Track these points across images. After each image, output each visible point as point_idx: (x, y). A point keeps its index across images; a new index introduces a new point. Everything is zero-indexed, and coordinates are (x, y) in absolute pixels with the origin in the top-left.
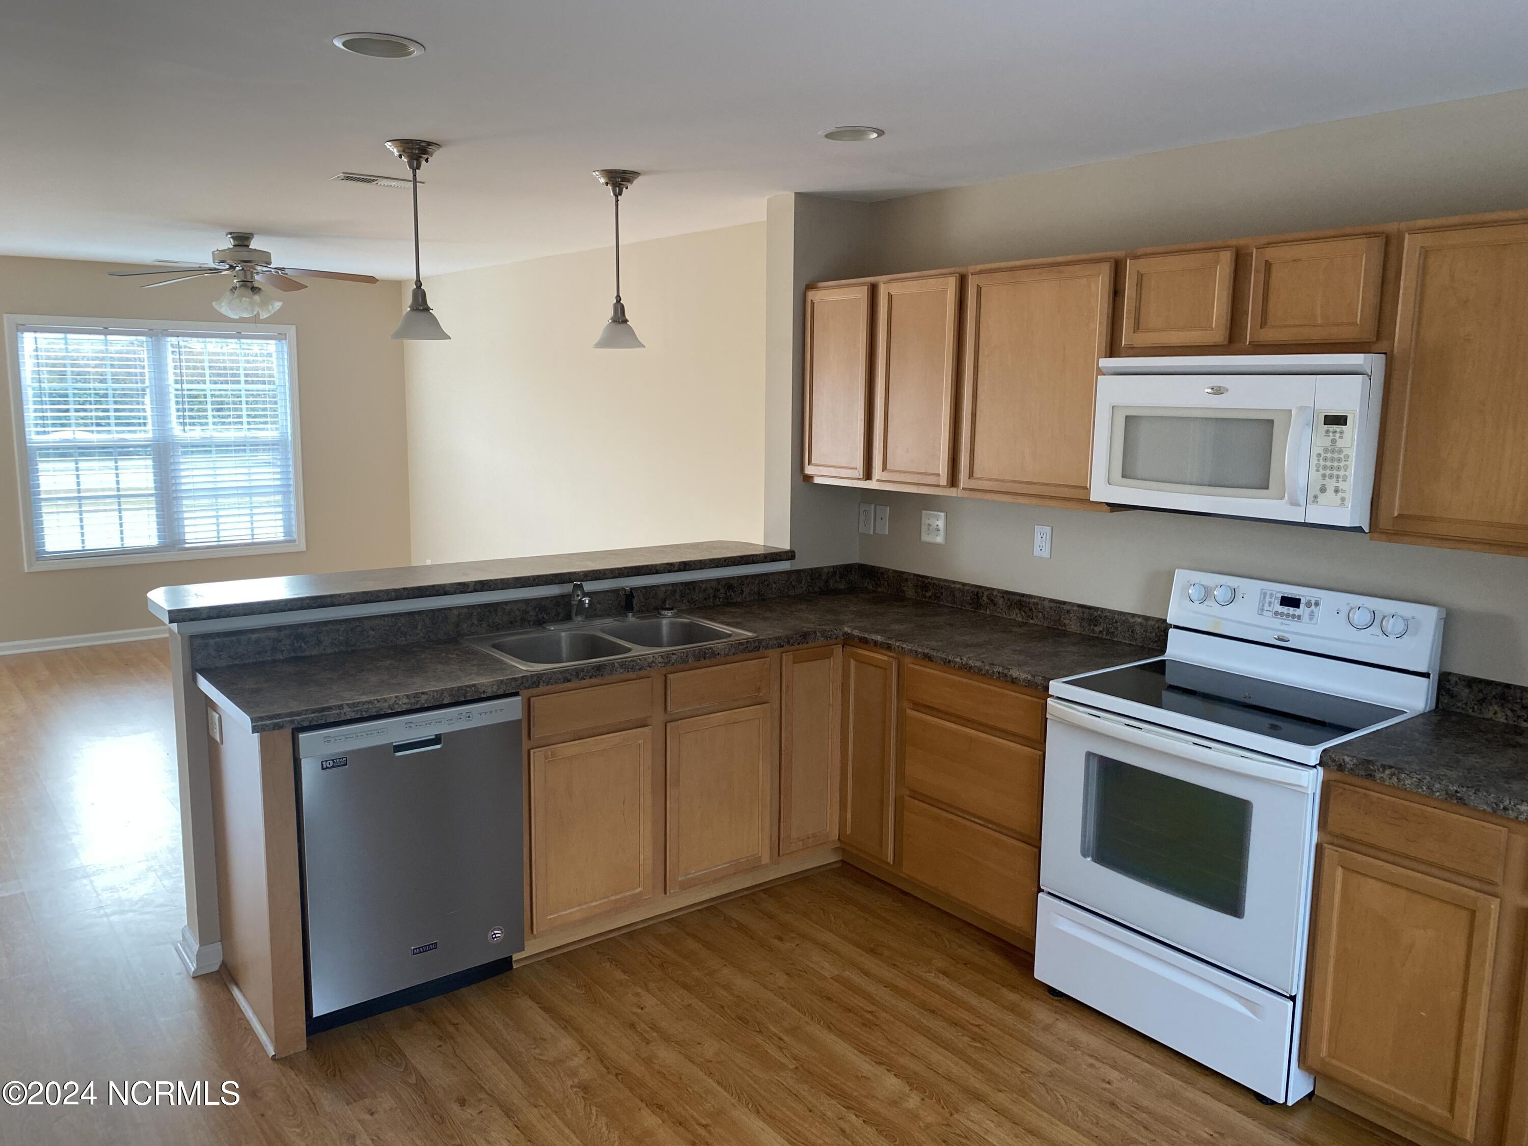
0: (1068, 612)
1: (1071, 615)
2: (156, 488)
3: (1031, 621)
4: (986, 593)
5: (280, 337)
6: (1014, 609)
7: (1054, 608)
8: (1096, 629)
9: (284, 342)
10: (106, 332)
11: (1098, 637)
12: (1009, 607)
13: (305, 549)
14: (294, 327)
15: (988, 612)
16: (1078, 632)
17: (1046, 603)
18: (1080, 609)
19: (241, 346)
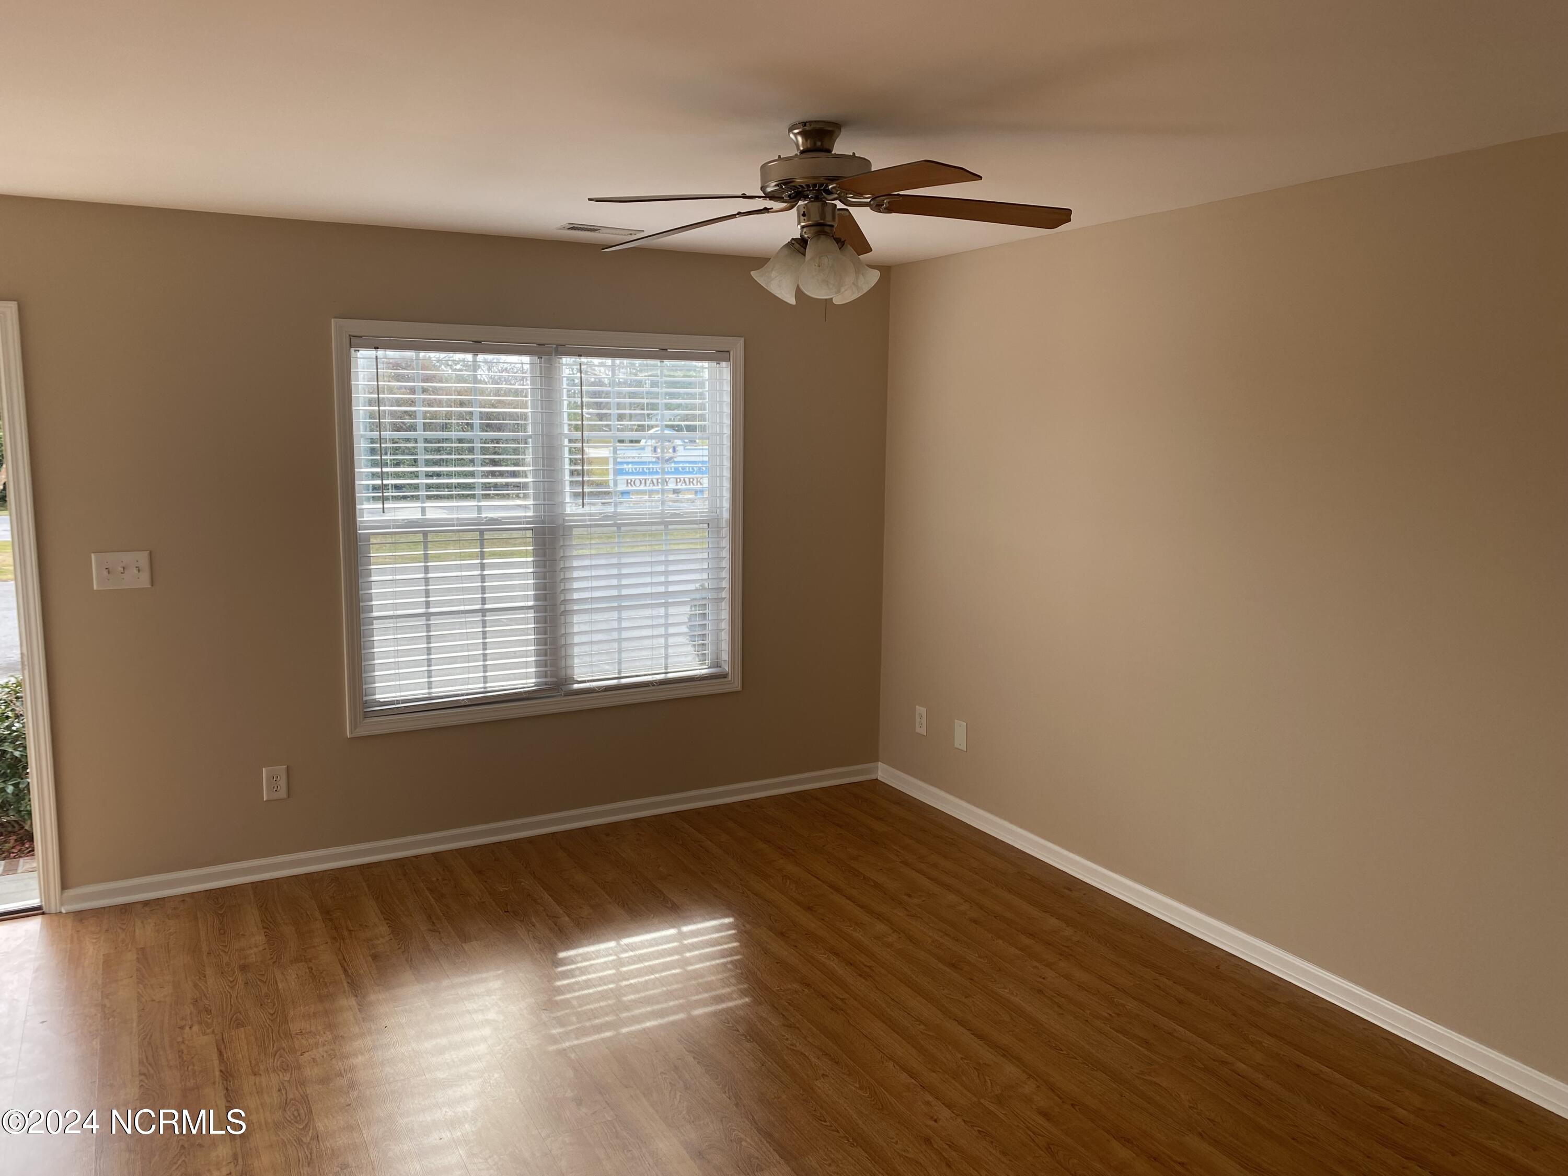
2: (537, 598)
5: (719, 356)
9: (724, 364)
10: (477, 347)
13: (739, 688)
14: (741, 341)
19: (662, 372)
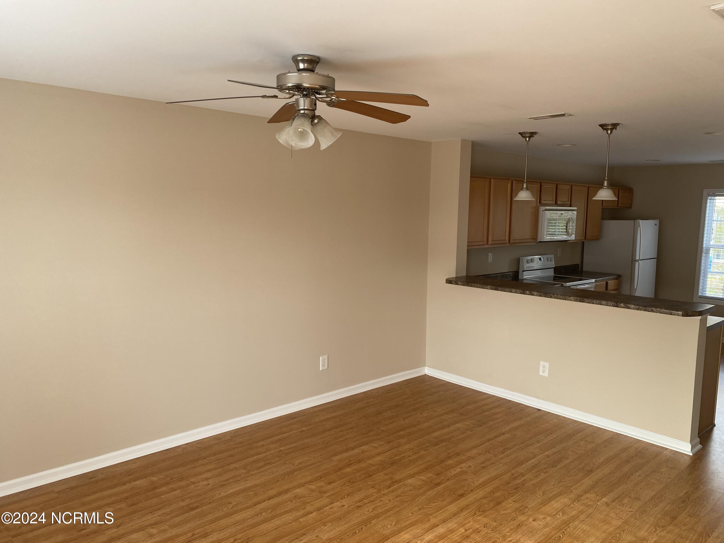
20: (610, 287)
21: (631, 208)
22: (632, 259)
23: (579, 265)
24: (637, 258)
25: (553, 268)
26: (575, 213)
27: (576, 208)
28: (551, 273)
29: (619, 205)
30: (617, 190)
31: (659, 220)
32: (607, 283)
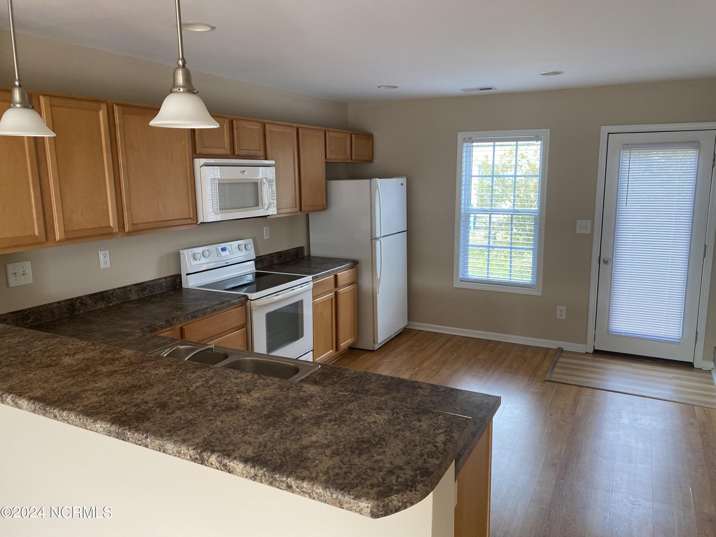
0: (130, 290)
1: (132, 291)
3: (111, 304)
4: (78, 301)
6: (99, 302)
7: (123, 292)
8: (145, 293)
11: (147, 296)
12: (95, 303)
15: (81, 311)
16: (137, 298)
17: (118, 291)
18: (136, 286)
20: (341, 282)
21: (373, 162)
22: (372, 236)
23: (303, 247)
24: (378, 235)
25: (253, 260)
26: (273, 169)
27: (273, 162)
28: (251, 267)
29: (353, 158)
30: (349, 135)
31: (407, 178)
32: (336, 277)
